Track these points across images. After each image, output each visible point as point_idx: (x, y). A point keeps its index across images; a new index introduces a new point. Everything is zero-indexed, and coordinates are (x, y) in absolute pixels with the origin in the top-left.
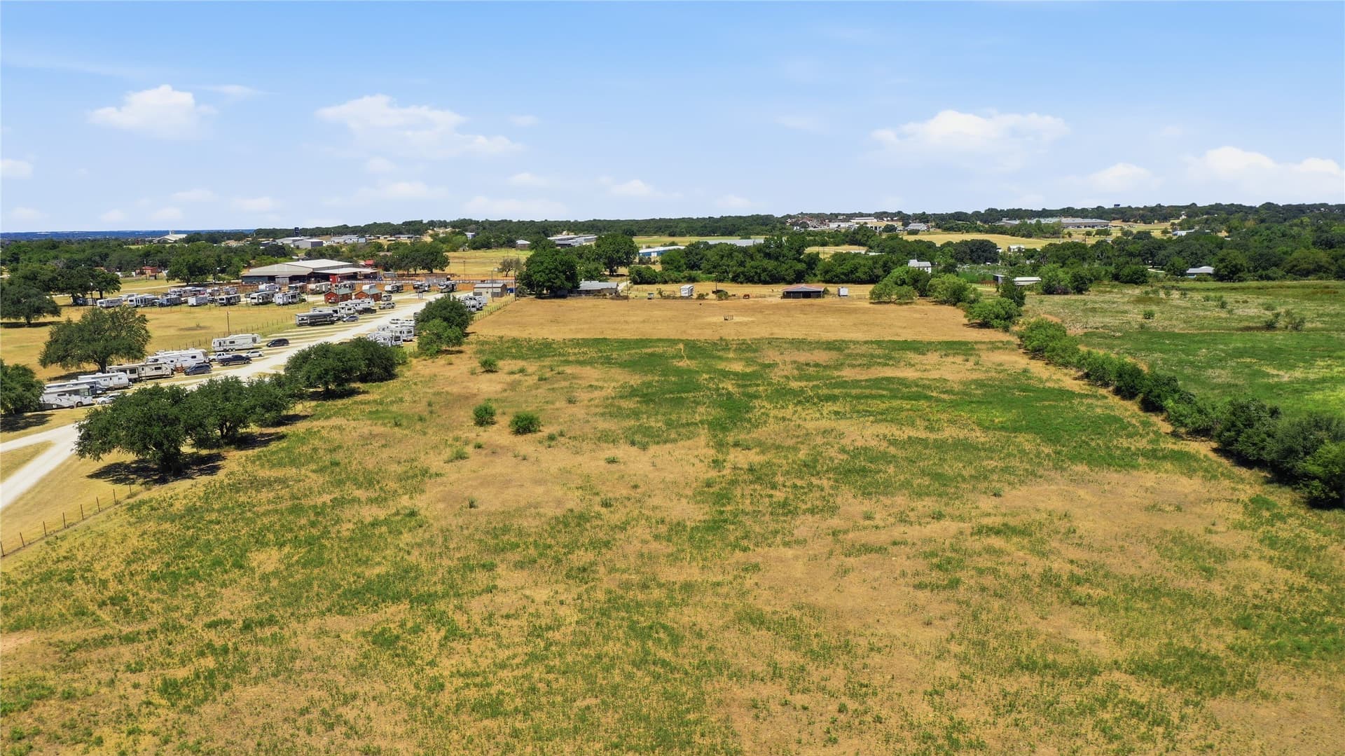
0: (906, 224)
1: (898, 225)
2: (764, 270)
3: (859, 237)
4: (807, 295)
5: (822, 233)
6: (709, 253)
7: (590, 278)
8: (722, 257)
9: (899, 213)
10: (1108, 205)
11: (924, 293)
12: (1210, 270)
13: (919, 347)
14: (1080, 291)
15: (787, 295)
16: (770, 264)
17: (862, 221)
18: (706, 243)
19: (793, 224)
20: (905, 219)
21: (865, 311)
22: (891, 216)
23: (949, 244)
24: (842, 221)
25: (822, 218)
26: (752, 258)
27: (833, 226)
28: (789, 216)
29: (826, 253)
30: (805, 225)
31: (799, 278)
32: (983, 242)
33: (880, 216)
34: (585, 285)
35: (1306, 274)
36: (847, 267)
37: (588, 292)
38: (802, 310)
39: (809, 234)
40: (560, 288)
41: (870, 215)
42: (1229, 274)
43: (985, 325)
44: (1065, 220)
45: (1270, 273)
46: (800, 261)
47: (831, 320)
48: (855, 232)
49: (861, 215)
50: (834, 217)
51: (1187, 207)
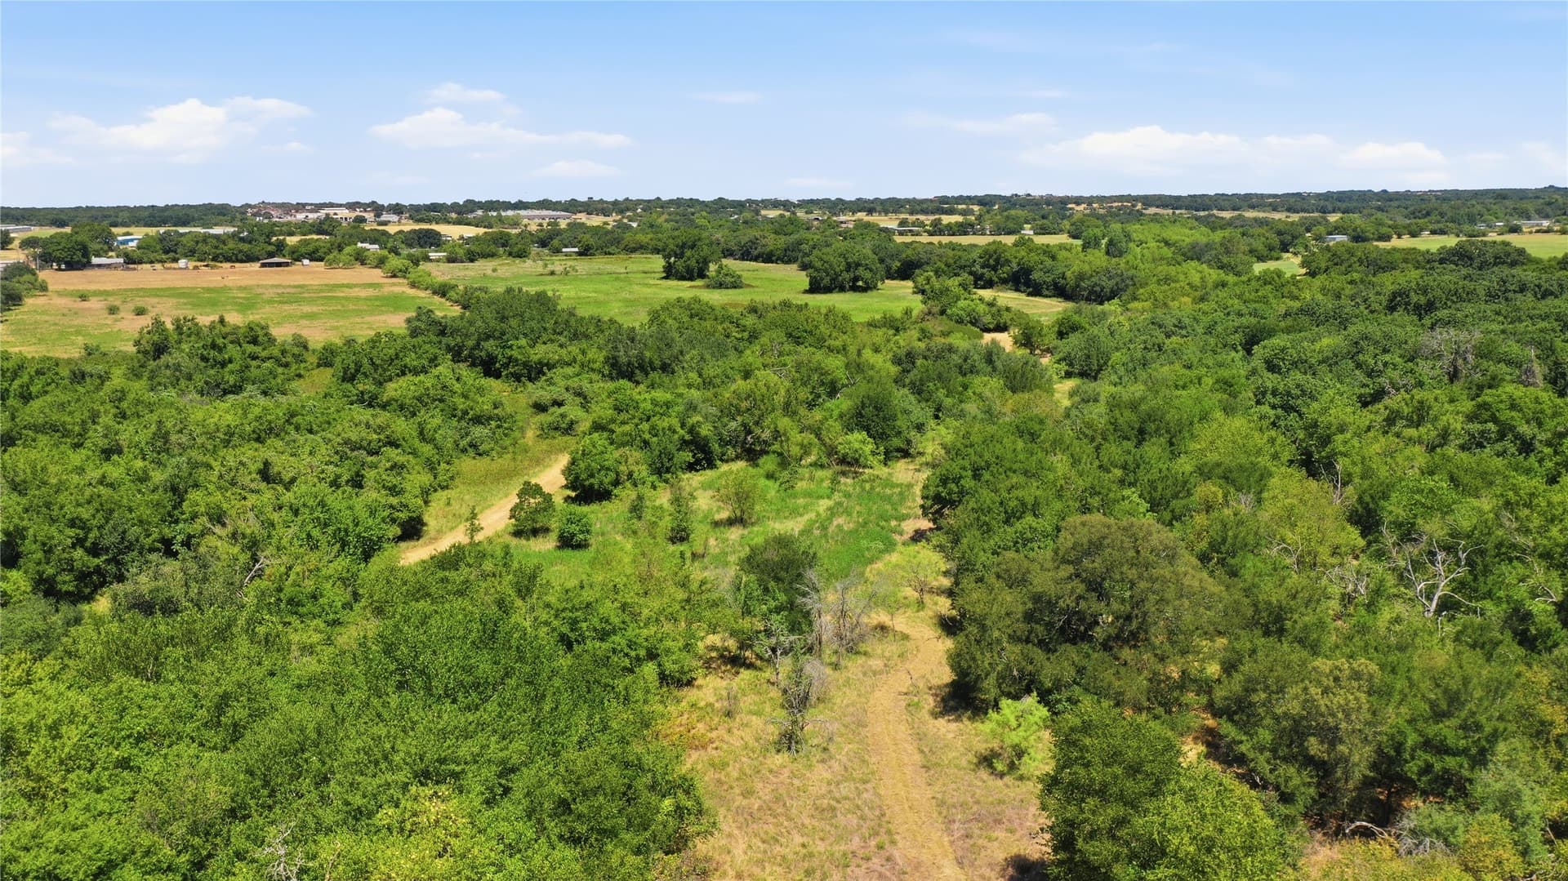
0: (378, 215)
1: (369, 216)
2: (240, 251)
3: (325, 227)
4: (279, 265)
5: (289, 224)
6: (184, 240)
7: (98, 255)
8: (197, 242)
9: (374, 202)
10: (583, 198)
11: (363, 263)
12: (576, 250)
13: (349, 286)
14: (472, 261)
15: (264, 265)
16: (245, 247)
17: (331, 211)
18: (176, 232)
19: (254, 215)
20: (378, 209)
21: (322, 272)
22: (364, 206)
23: (401, 232)
24: (311, 211)
25: (287, 208)
26: (224, 243)
27: (301, 216)
28: (248, 206)
29: (292, 241)
30: (268, 216)
31: (271, 255)
32: (428, 231)
33: (352, 206)
34: (95, 260)
35: (634, 250)
36: (311, 248)
37: (99, 266)
38: (277, 273)
39: (275, 224)
40: (78, 262)
41: (341, 206)
42: (585, 252)
43: (394, 276)
44: (523, 213)
45: (610, 250)
46: (270, 244)
47: (298, 277)
48: (322, 222)
49: (331, 205)
50: (300, 207)
51: (649, 201)
